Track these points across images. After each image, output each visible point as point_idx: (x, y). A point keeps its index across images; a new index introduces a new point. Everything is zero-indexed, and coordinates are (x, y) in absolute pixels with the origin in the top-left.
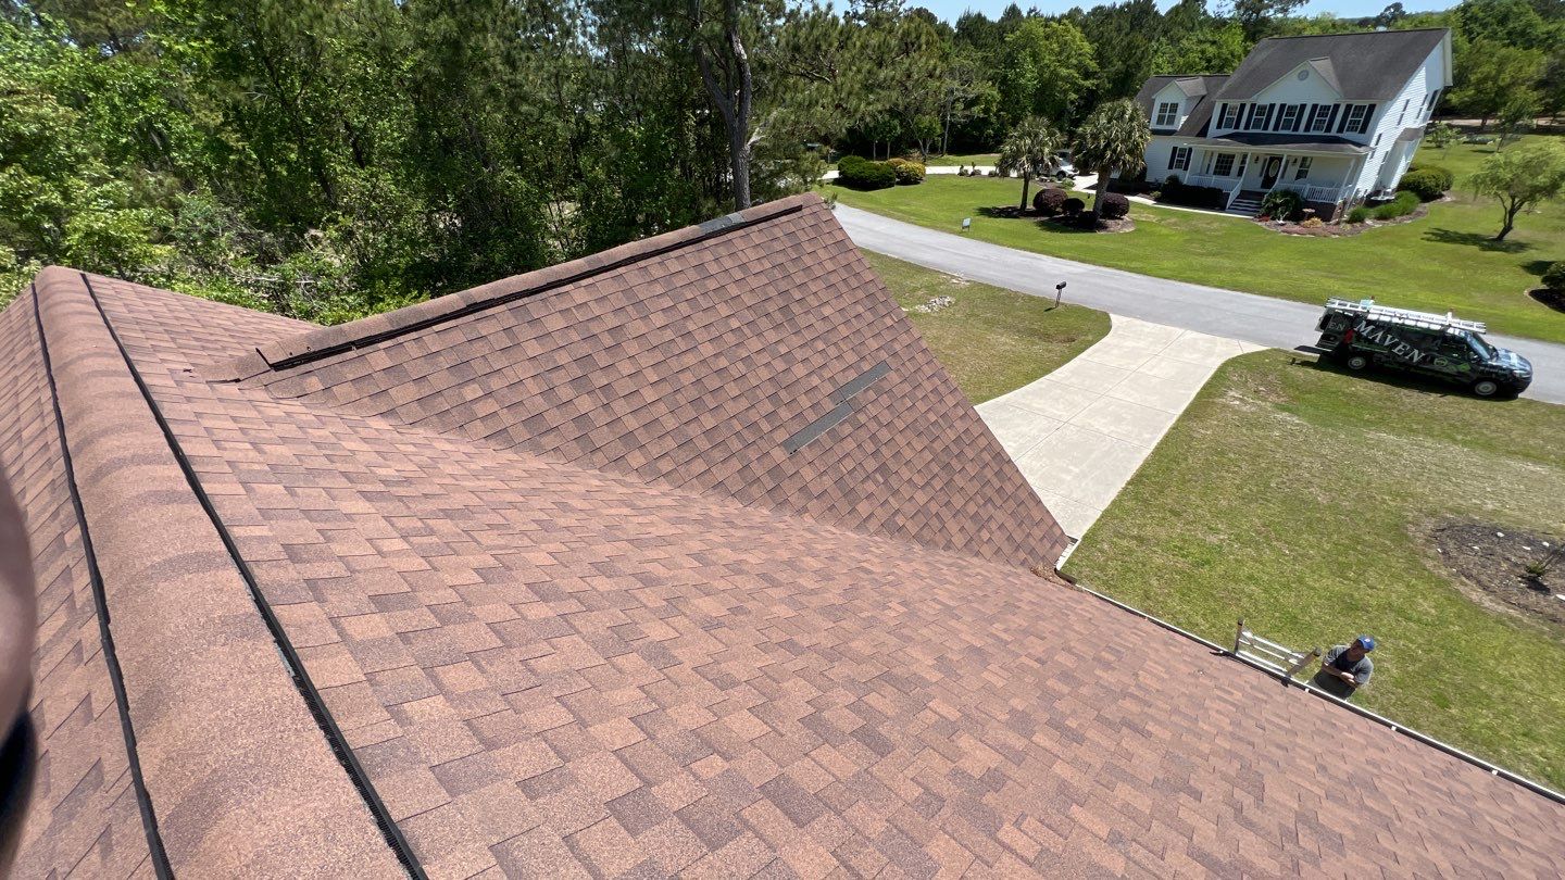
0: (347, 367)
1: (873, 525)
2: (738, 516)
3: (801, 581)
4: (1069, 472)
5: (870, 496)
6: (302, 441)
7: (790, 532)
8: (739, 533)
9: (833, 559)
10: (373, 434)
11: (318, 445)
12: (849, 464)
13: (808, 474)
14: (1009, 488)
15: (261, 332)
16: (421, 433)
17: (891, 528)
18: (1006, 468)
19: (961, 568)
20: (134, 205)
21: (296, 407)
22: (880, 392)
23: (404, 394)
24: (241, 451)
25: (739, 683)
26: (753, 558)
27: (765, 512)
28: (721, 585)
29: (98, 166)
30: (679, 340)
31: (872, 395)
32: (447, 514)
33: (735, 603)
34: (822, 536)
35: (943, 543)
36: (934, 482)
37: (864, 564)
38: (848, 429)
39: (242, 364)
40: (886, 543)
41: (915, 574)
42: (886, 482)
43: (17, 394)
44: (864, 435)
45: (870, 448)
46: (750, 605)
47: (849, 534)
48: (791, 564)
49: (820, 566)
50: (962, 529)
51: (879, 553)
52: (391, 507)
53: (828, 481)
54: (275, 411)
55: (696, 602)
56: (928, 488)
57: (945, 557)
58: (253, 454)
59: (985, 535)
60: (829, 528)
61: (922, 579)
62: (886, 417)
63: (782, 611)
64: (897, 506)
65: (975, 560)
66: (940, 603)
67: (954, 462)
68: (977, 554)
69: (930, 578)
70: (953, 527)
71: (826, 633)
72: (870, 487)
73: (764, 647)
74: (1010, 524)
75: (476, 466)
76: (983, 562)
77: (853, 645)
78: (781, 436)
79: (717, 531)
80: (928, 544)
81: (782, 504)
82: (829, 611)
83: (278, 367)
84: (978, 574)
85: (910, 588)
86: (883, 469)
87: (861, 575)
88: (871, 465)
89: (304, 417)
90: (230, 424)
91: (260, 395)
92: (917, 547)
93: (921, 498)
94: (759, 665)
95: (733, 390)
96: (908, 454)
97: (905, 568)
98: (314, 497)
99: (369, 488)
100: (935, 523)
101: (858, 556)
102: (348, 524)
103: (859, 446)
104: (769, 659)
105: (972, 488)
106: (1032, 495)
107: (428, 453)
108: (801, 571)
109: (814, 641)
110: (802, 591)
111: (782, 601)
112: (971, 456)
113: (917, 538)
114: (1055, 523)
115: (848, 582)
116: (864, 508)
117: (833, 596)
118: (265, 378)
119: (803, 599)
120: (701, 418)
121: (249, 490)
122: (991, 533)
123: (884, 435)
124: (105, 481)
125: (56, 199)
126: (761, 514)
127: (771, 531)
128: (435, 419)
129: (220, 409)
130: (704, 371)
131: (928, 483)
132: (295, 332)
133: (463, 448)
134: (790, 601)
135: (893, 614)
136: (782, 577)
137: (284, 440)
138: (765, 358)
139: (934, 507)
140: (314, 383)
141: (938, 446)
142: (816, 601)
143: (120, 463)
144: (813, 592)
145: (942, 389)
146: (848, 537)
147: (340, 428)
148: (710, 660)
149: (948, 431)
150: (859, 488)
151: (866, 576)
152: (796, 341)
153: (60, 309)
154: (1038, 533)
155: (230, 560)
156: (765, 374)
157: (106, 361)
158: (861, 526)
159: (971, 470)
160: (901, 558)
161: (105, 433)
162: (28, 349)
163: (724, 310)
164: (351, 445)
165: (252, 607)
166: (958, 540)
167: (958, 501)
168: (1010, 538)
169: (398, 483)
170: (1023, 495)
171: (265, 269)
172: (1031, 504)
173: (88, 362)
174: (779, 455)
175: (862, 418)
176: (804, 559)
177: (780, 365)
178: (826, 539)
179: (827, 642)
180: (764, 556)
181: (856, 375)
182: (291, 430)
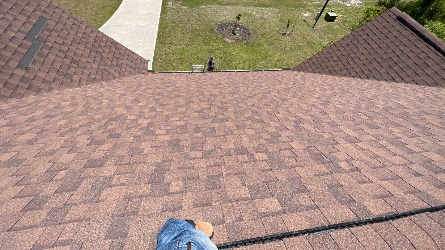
2: (19, 103)
7: (49, 98)
12: (57, 64)
13: (41, 75)
19: (121, 82)
22: (49, 31)
25: (57, 150)
26: (38, 114)
27: (32, 97)
28: (27, 128)
31: (46, 33)
33: (39, 130)
34: (65, 94)
35: (112, 77)
36: (96, 59)
37: (88, 95)
38: (46, 51)
40: (92, 86)
41: (107, 90)
42: (78, 65)
44: (54, 51)
45: (62, 55)
46: (46, 128)
47: (76, 89)
48: (56, 107)
49: (69, 103)
50: (115, 70)
51: (91, 90)
53: (53, 74)
55: (18, 139)
60: (66, 90)
64: (88, 72)
66: (119, 94)
71: (84, 120)
72: (73, 70)
76: (128, 77)
77: (95, 118)
78: (13, 64)
79: (12, 113)
80: (107, 80)
81: (39, 91)
82: (81, 114)
84: (127, 81)
85: (107, 94)
86: (73, 61)
87: (88, 98)
88: (68, 62)
92: (104, 82)
93: (95, 66)
94: (62, 141)
96: (80, 53)
97: (103, 90)
100: (105, 72)
101: (84, 94)
103: (57, 56)
104: (65, 138)
105: (111, 56)
106: (130, 51)
108: (63, 108)
109: (81, 124)
110: (66, 113)
127: (40, 101)
135: (105, 103)
145: (76, 22)
148: (40, 151)
150: (68, 71)
151: (90, 98)
154: (138, 62)
158: (79, 84)
160: (100, 88)
166: (116, 74)
167: (109, 62)
168: (131, 67)
170: (128, 52)
172: (132, 54)
174: (20, 72)
175: (49, 44)
178: (67, 94)
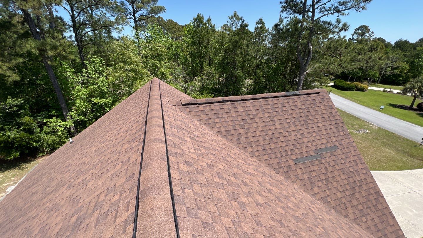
0: (195, 108)
1: (318, 197)
2: (274, 176)
3: (288, 204)
4: (412, 211)
5: (319, 187)
6: (182, 122)
7: (288, 187)
8: (272, 181)
9: (301, 202)
10: (195, 124)
11: (185, 123)
12: (314, 174)
13: (299, 172)
14: (380, 207)
15: (182, 97)
16: (204, 127)
17: (324, 200)
18: (380, 199)
19: (350, 227)
20: (169, 68)
21: (183, 114)
22: (332, 155)
23: (203, 117)
24: (172, 120)
25: (262, 226)
26: (276, 190)
27: (282, 178)
28: (264, 194)
29: (167, 60)
30: (271, 121)
31: (329, 155)
32: (204, 147)
33: (267, 201)
34: (299, 193)
35: (344, 214)
36: (346, 192)
37: (312, 208)
38: (317, 163)
39: (177, 103)
40: (321, 204)
41: (330, 220)
42: (327, 184)
43: (144, 99)
44: (322, 166)
45: (324, 171)
46: (271, 204)
48: (287, 197)
49: (296, 202)
50: (354, 213)
51: (318, 207)
52: (194, 141)
53: (305, 176)
54: (180, 114)
55: (256, 196)
56: (343, 193)
57: (343, 220)
58: (174, 122)
59: (364, 219)
60: (302, 191)
61: (333, 223)
62: (332, 163)
63: (281, 210)
64: (329, 194)
65: (357, 227)
67: (357, 188)
68: (359, 225)
69: (337, 224)
70: (350, 211)
71: (293, 225)
72: (320, 184)
73: (273, 219)
74: (377, 220)
75: (213, 138)
76: (360, 229)
77: (302, 233)
78: (294, 157)
79: (267, 178)
80: (337, 212)
81: (288, 177)
82: (296, 218)
83: (183, 105)
84: (358, 232)
85: (327, 224)
86: (327, 180)
87: (310, 211)
88: (323, 177)
89: (184, 117)
90: (172, 115)
91: (178, 110)
92: (333, 211)
93: (339, 195)
94: (270, 223)
95: (282, 139)
96: (338, 178)
97: (326, 216)
98: (181, 134)
99: (191, 136)
100: (343, 206)
102: (185, 143)
103: (320, 169)
104: (273, 224)
106: (391, 213)
107: (204, 132)
108: (289, 200)
109: (289, 225)
111: (281, 207)
112: (365, 188)
113: (334, 208)
114: (400, 229)
115: (305, 212)
116: (316, 190)
117: (298, 213)
118: (180, 107)
119: (288, 210)
120: (271, 144)
121: (171, 129)
122: (367, 219)
123: (330, 169)
124: (151, 120)
125: (159, 65)
126: (281, 178)
127: (283, 184)
128: (207, 124)
129: (171, 111)
130: (275, 132)
131: (343, 191)
132: (188, 98)
133: (211, 133)
134: (284, 208)
135: (319, 230)
136: (283, 200)
137: (179, 120)
138: (295, 133)
139: (344, 200)
140: (188, 110)
141: (351, 180)
142: (292, 212)
143: (154, 117)
144: (292, 209)
146: (308, 197)
147: (190, 121)
148: (256, 215)
149: (357, 176)
150: (316, 183)
151: (311, 213)
152: (306, 131)
153: (154, 86)
154: (390, 229)
155: (165, 143)
156: (294, 138)
157: (158, 97)
158: (314, 195)
159: (364, 193)
160: (325, 212)
161: (154, 110)
162: (147, 92)
163: (286, 117)
164: (190, 125)
165: (166, 154)
166: (351, 216)
167: (355, 203)
168: (375, 225)
169: (197, 137)
170: (386, 211)
171: (185, 83)
172: (390, 217)
173: (155, 96)
174: (291, 163)
175: (323, 161)
176: (291, 197)
177: (299, 137)
178: (300, 194)
179: (293, 228)
180: (279, 191)
181: (325, 147)
182: (181, 118)
